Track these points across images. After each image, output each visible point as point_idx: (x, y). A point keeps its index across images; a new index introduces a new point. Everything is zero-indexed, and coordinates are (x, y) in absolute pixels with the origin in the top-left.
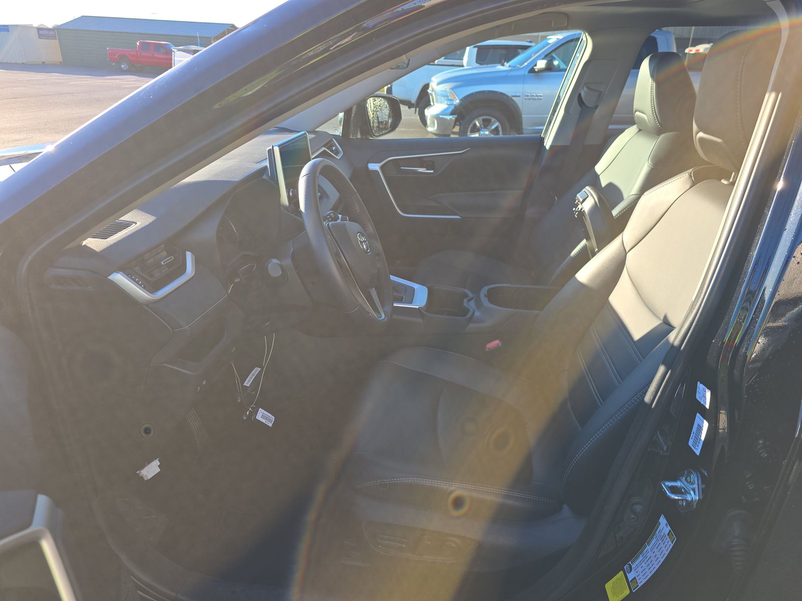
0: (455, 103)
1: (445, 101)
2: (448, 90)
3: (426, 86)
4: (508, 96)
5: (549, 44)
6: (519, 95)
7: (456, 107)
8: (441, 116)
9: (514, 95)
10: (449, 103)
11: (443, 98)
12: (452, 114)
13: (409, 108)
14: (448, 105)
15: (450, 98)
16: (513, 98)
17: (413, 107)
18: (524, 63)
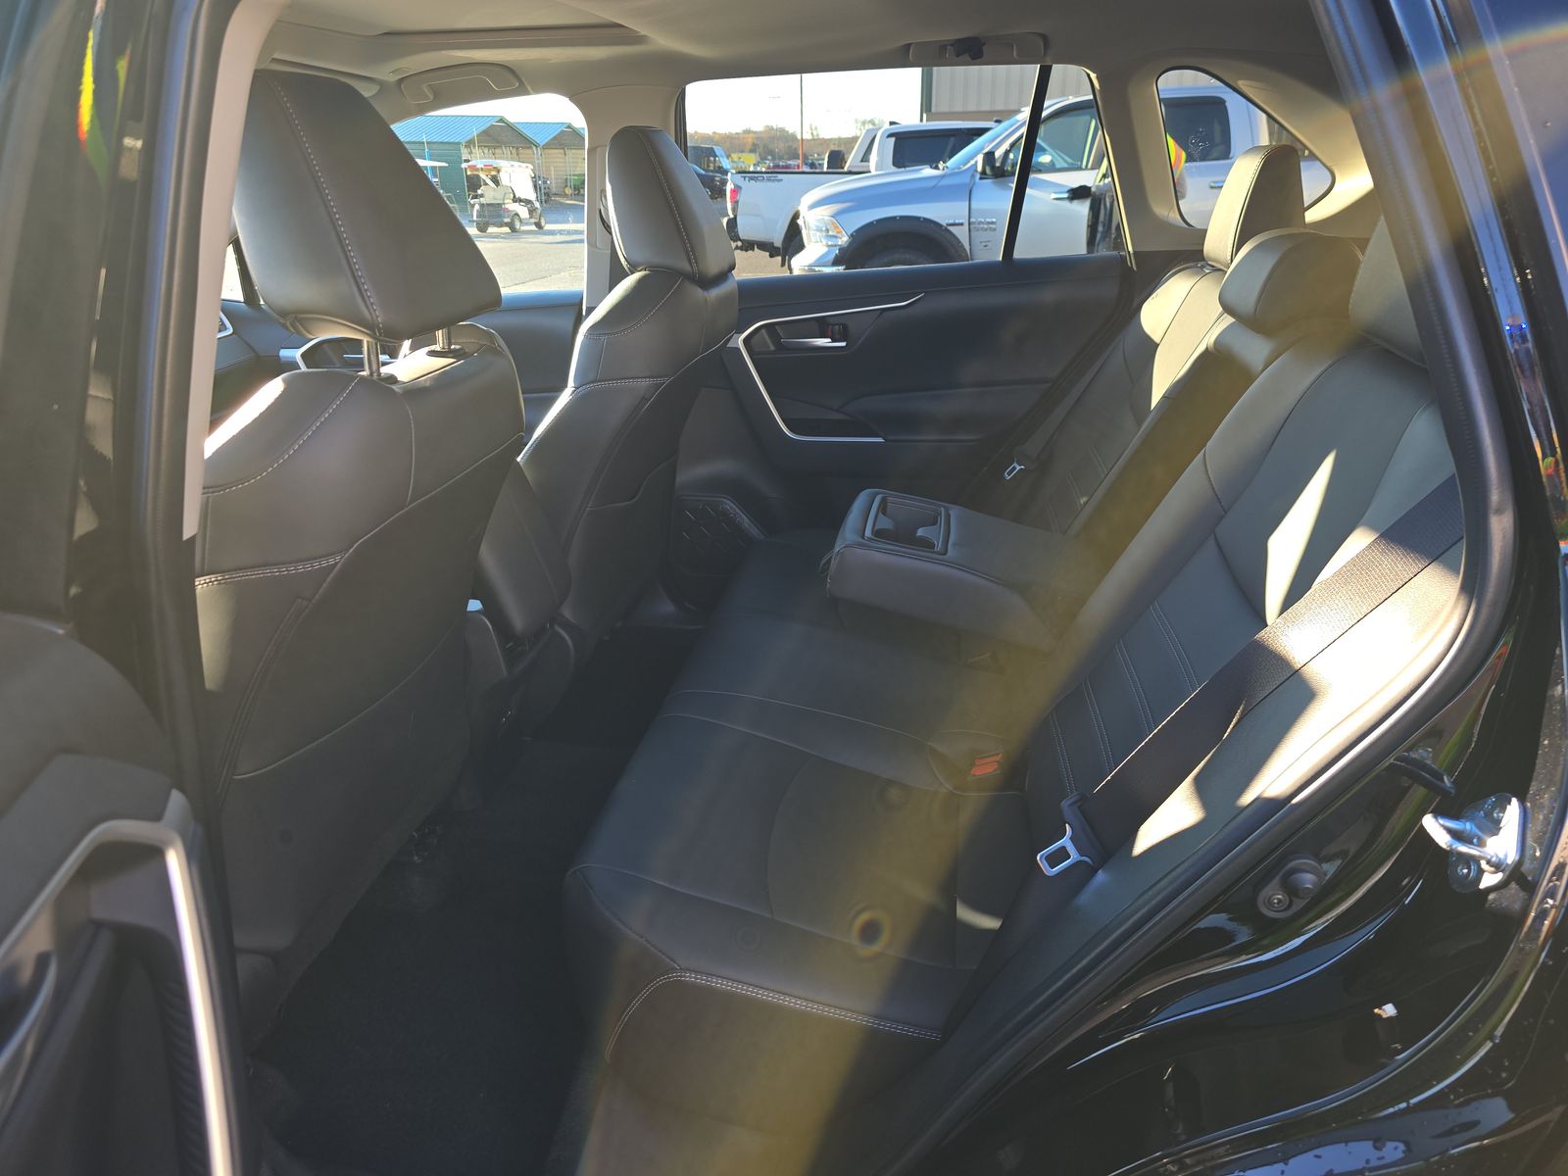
0: (840, 243)
1: (823, 240)
2: (826, 218)
3: (796, 216)
4: (941, 226)
5: (1018, 121)
6: (961, 221)
7: (841, 249)
8: (817, 269)
9: (951, 221)
10: (830, 243)
11: (818, 234)
12: (836, 262)
13: (771, 256)
14: (828, 246)
15: (831, 233)
16: (951, 228)
17: (778, 255)
18: (969, 162)
